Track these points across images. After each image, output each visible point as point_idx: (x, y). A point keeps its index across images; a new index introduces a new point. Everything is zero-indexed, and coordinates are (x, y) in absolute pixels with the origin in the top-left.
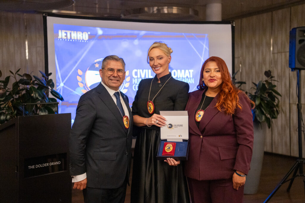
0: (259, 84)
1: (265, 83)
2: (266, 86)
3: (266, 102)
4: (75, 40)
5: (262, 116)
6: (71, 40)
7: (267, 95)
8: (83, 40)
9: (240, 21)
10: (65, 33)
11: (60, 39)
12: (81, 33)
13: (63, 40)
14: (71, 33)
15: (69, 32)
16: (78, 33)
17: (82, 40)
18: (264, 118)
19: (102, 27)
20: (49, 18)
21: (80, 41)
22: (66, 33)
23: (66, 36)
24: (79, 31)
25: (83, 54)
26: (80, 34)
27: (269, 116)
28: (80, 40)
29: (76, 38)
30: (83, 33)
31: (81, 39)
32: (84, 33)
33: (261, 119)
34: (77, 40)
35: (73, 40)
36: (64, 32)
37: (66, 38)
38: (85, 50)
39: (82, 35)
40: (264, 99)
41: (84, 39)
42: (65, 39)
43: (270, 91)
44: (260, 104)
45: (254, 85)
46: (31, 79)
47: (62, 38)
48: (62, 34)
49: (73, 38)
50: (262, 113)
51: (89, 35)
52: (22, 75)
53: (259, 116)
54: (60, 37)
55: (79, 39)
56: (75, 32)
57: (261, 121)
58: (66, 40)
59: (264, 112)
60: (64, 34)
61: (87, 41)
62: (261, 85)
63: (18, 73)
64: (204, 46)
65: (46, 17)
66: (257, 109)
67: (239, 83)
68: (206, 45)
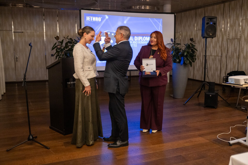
0: (187, 44)
1: (190, 44)
2: (191, 46)
3: (190, 54)
5: (187, 61)
6: (92, 21)
7: (191, 50)
9: (180, 14)
18: (188, 62)
20: (82, 11)
25: (98, 28)
27: (191, 61)
33: (187, 62)
38: (100, 26)
39: (98, 19)
40: (189, 52)
43: (193, 48)
44: (187, 55)
45: (185, 45)
46: (73, 41)
50: (188, 59)
52: (69, 39)
53: (186, 61)
57: (187, 63)
59: (189, 59)
62: (188, 45)
63: (68, 38)
64: (160, 25)
65: (81, 10)
66: (185, 57)
67: (177, 44)
68: (161, 24)
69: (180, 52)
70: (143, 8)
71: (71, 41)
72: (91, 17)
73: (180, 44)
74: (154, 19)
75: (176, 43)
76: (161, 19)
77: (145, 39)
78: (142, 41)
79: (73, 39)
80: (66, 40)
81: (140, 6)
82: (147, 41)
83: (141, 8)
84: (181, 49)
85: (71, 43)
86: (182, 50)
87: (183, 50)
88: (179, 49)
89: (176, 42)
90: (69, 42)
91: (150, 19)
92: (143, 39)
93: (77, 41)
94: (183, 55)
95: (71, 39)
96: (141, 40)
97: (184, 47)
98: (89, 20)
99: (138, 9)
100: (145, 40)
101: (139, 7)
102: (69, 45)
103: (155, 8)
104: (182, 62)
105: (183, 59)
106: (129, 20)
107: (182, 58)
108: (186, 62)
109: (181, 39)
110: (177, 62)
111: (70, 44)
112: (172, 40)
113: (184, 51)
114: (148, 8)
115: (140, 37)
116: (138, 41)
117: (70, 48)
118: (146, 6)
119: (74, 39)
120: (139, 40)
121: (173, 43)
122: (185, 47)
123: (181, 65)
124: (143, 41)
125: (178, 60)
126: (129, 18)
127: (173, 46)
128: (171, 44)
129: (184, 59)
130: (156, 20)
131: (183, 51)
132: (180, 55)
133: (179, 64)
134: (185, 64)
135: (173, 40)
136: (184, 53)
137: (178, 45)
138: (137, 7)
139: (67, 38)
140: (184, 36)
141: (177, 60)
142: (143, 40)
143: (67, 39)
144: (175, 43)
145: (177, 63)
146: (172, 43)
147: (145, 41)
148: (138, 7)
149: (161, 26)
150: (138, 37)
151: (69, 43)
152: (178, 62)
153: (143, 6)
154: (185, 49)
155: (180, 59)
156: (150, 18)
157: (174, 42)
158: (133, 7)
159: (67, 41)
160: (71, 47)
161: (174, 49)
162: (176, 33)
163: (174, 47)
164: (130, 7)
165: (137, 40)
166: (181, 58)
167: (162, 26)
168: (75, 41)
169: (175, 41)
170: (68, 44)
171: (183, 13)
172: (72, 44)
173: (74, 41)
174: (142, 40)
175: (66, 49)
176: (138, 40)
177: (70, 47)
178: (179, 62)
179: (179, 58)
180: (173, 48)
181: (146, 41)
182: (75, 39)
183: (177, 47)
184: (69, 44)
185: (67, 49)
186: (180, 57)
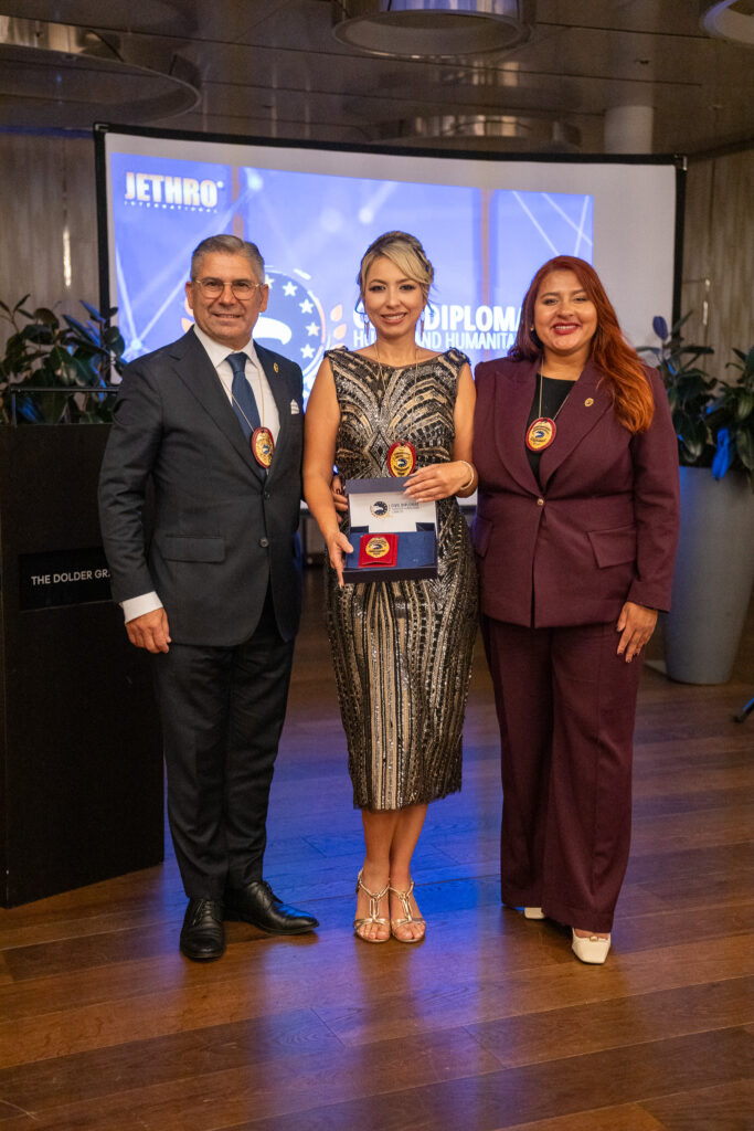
4: (176, 206)
6: (164, 206)
8: (201, 205)
10: (146, 182)
11: (129, 201)
12: (195, 183)
13: (141, 204)
14: (163, 184)
15: (157, 181)
16: (187, 182)
17: (197, 207)
19: (260, 167)
21: (193, 209)
22: (149, 183)
23: (149, 192)
24: (190, 177)
26: (192, 186)
28: (191, 206)
29: (178, 200)
30: (200, 183)
31: (196, 203)
32: (205, 184)
34: (183, 205)
35: (169, 205)
36: (141, 178)
37: (147, 198)
39: (199, 192)
41: (205, 203)
42: (145, 203)
47: (135, 199)
48: (136, 186)
49: (169, 199)
51: (218, 189)
54: (130, 194)
55: (188, 202)
56: (178, 180)
58: (148, 205)
60: (142, 187)
61: (212, 209)
63: (21, 308)
64: (580, 232)
65: (103, 135)
66: (743, 429)
67: (691, 349)
68: (585, 230)
69: (708, 398)
70: (479, 130)
71: (46, 325)
72: (151, 177)
73: (709, 351)
74: (545, 195)
75: (683, 344)
76: (587, 198)
77: (484, 321)
78: (472, 334)
79: (58, 315)
80: (13, 322)
81: (462, 120)
82: (500, 331)
83: (468, 133)
84: (714, 381)
85: (44, 338)
86: (722, 390)
87: (726, 389)
88: (706, 384)
89: (682, 339)
90: (30, 333)
91: (518, 198)
92: (473, 322)
93: (85, 325)
94: (726, 417)
95: (44, 313)
96: (460, 325)
97: (738, 367)
98: (142, 196)
99: (450, 134)
100: (487, 328)
101: (456, 127)
102: (30, 351)
103: (550, 130)
104: (722, 461)
105: (727, 441)
106: (389, 204)
107: (720, 434)
108: (744, 459)
109: (708, 320)
110: (690, 460)
111: (37, 346)
112: (658, 324)
113: (733, 395)
114: (508, 127)
115: (454, 308)
116: (443, 333)
117: (38, 371)
118: (497, 118)
119: (65, 318)
120: (453, 327)
121: (665, 347)
122: (743, 366)
123: (717, 479)
124: (476, 335)
125: (696, 451)
126: (389, 187)
127: (665, 363)
128: (655, 350)
129: (733, 442)
130: (552, 203)
131: (728, 395)
132: (708, 417)
133: (702, 472)
134: (738, 471)
135: (669, 329)
136: (736, 404)
137: (694, 359)
138: (441, 125)
139: (16, 308)
140: (726, 309)
141: (693, 450)
142: (473, 328)
143: (18, 316)
144: (676, 345)
145: (691, 465)
146: (658, 343)
147: (485, 333)
148: (449, 121)
149: (583, 240)
150: (444, 308)
151: (34, 340)
152: (699, 458)
153: (481, 118)
154: (740, 381)
155: (710, 441)
156: (515, 193)
157: (669, 339)
158: (419, 125)
159: (21, 329)
160: (46, 362)
161: (675, 383)
162: (684, 287)
163: (675, 370)
164: (404, 126)
165: (439, 329)
166: (715, 439)
167: (590, 243)
168: (70, 330)
169: (676, 335)
170: (28, 343)
171: (724, 163)
172: (48, 348)
173: (64, 326)
174: (468, 327)
175: (12, 379)
176: (445, 327)
177: (37, 364)
178: (706, 460)
179: (700, 437)
180: (669, 375)
181: (492, 331)
182: (68, 313)
183: (695, 370)
184: (31, 347)
185: (22, 377)
186: (709, 431)
